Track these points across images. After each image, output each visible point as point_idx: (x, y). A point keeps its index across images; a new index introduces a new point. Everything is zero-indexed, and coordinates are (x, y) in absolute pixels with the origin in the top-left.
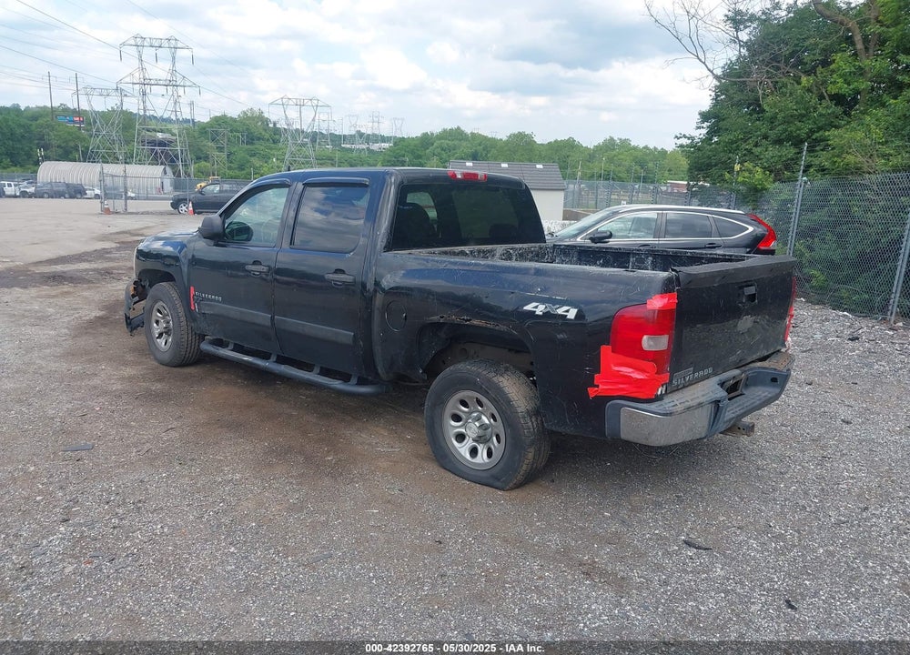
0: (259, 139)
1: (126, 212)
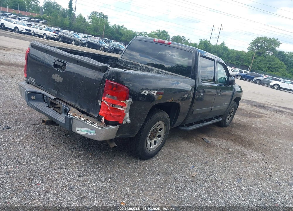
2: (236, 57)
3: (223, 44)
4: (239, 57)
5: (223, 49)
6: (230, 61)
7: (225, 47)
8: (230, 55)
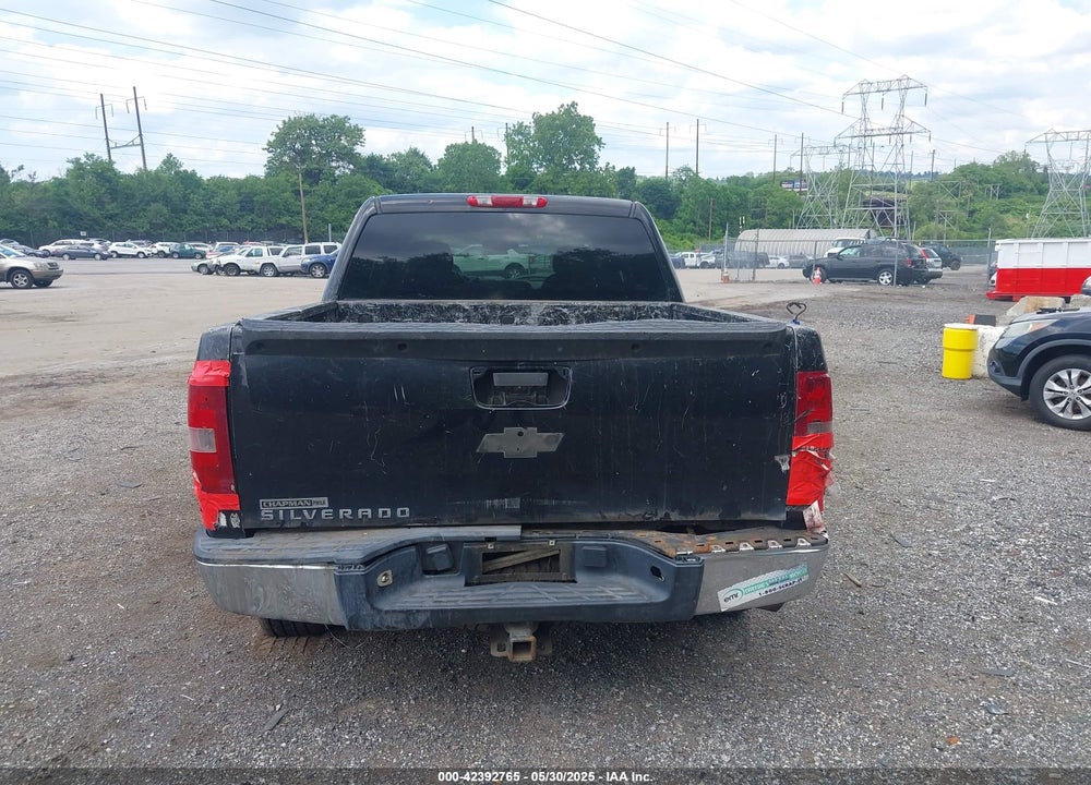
0: (1018, 190)
1: (753, 281)
2: (240, 202)
3: (170, 162)
4: (252, 201)
5: (182, 183)
6: (225, 222)
7: (186, 171)
8: (217, 200)
